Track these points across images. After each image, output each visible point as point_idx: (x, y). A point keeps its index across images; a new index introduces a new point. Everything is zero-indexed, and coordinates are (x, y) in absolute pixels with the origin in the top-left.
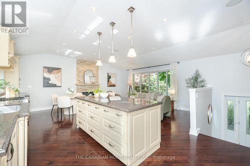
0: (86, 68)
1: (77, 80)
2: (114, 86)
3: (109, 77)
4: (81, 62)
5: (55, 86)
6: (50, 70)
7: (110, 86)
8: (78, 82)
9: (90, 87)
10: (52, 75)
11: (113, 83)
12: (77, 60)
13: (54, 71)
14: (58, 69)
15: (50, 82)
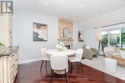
0: (65, 26)
1: (59, 36)
2: (82, 41)
3: (80, 34)
4: (61, 21)
5: (42, 40)
6: (39, 26)
7: (80, 41)
8: (60, 37)
9: (68, 41)
10: (40, 30)
11: (82, 39)
12: (59, 19)
13: (42, 27)
14: (45, 25)
15: (38, 37)
